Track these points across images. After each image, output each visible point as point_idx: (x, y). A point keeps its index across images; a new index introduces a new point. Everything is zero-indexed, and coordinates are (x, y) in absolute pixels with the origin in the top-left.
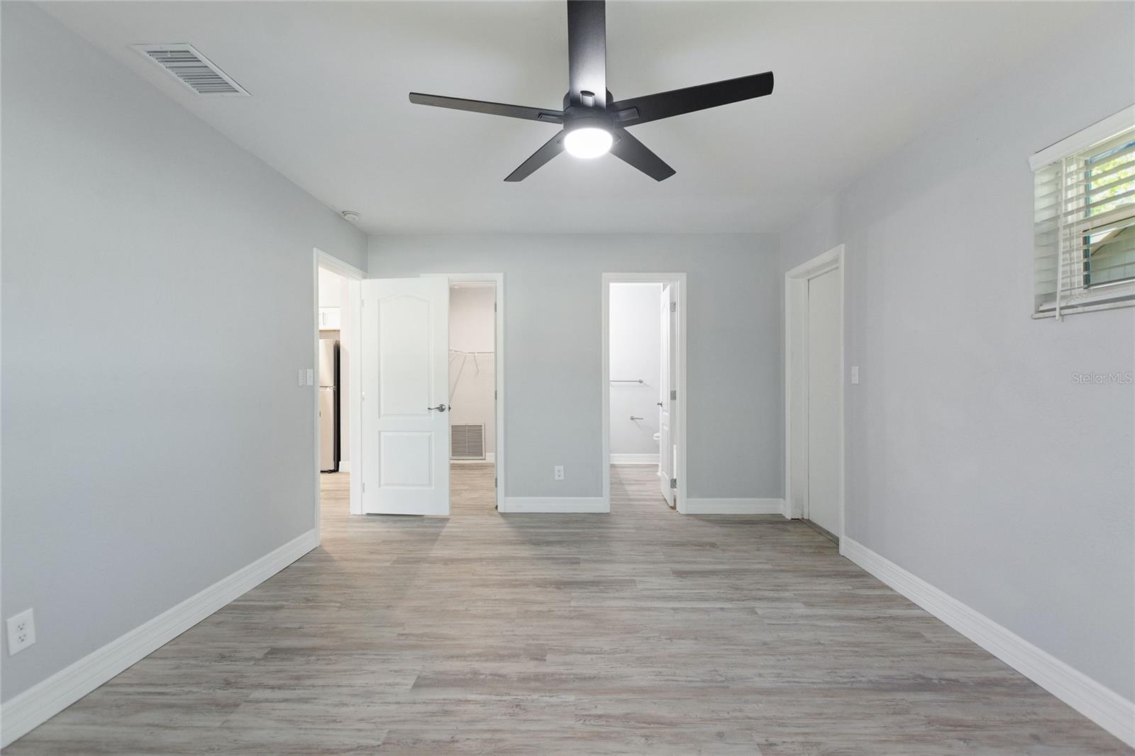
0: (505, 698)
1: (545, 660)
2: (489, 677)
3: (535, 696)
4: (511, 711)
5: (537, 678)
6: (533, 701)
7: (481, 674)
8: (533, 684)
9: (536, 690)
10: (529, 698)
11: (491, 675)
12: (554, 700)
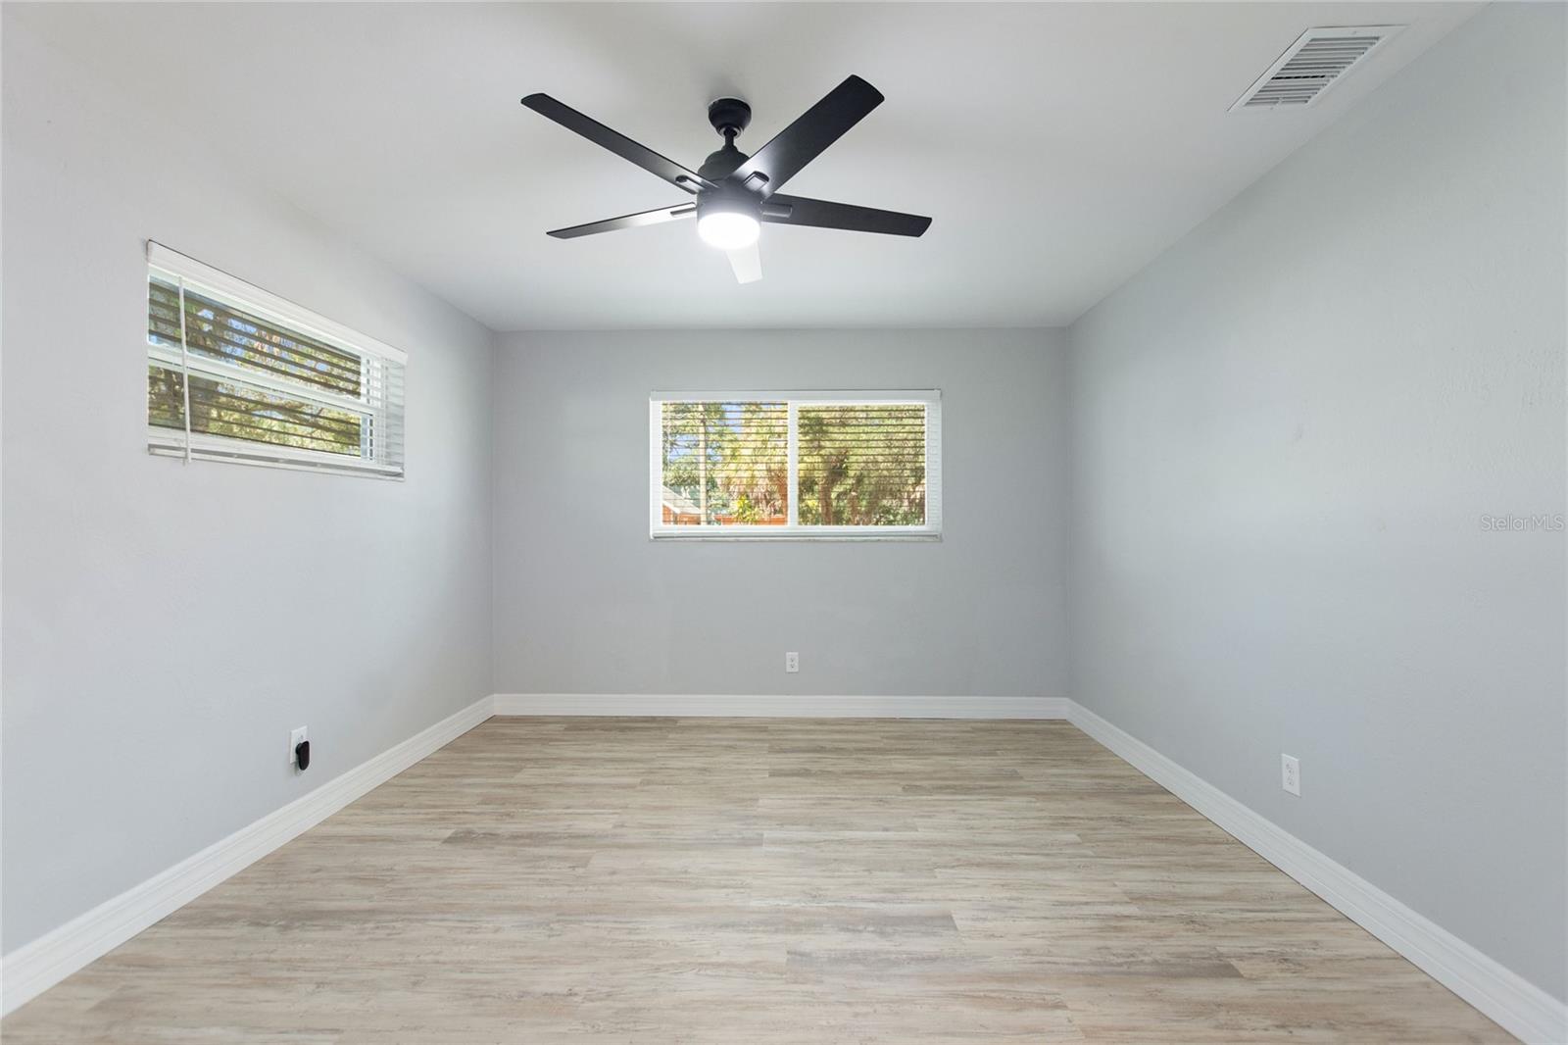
0: (833, 904)
1: (788, 953)
2: (861, 928)
3: (796, 905)
4: (820, 892)
5: (798, 928)
6: (798, 901)
7: (872, 932)
8: (801, 919)
9: (797, 912)
10: (803, 904)
11: (860, 931)
12: (773, 902)
